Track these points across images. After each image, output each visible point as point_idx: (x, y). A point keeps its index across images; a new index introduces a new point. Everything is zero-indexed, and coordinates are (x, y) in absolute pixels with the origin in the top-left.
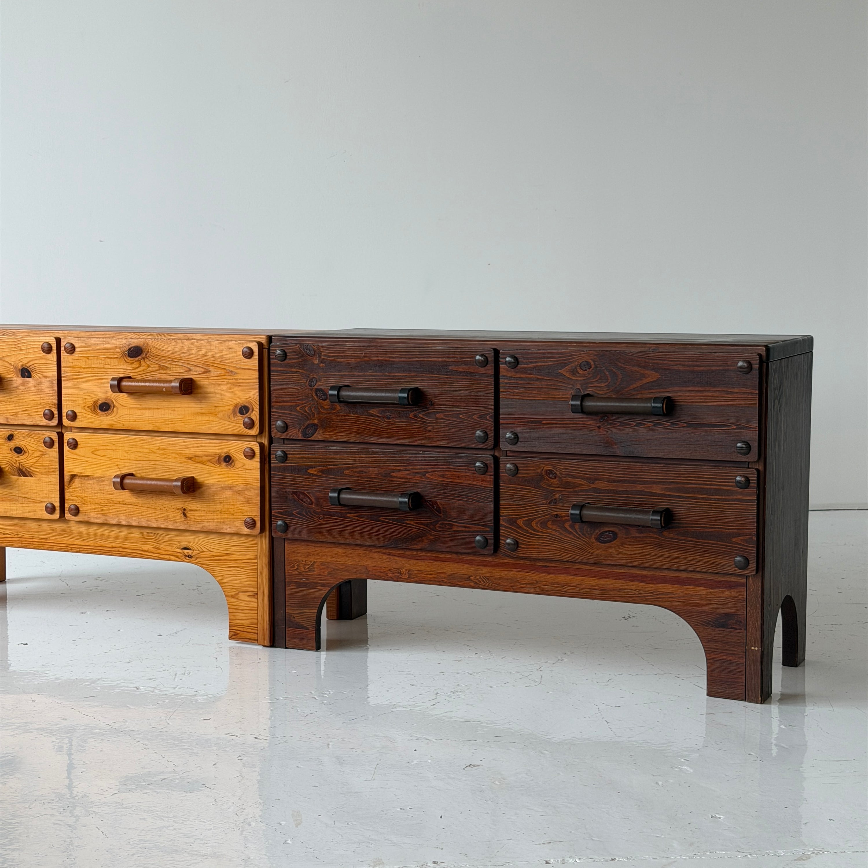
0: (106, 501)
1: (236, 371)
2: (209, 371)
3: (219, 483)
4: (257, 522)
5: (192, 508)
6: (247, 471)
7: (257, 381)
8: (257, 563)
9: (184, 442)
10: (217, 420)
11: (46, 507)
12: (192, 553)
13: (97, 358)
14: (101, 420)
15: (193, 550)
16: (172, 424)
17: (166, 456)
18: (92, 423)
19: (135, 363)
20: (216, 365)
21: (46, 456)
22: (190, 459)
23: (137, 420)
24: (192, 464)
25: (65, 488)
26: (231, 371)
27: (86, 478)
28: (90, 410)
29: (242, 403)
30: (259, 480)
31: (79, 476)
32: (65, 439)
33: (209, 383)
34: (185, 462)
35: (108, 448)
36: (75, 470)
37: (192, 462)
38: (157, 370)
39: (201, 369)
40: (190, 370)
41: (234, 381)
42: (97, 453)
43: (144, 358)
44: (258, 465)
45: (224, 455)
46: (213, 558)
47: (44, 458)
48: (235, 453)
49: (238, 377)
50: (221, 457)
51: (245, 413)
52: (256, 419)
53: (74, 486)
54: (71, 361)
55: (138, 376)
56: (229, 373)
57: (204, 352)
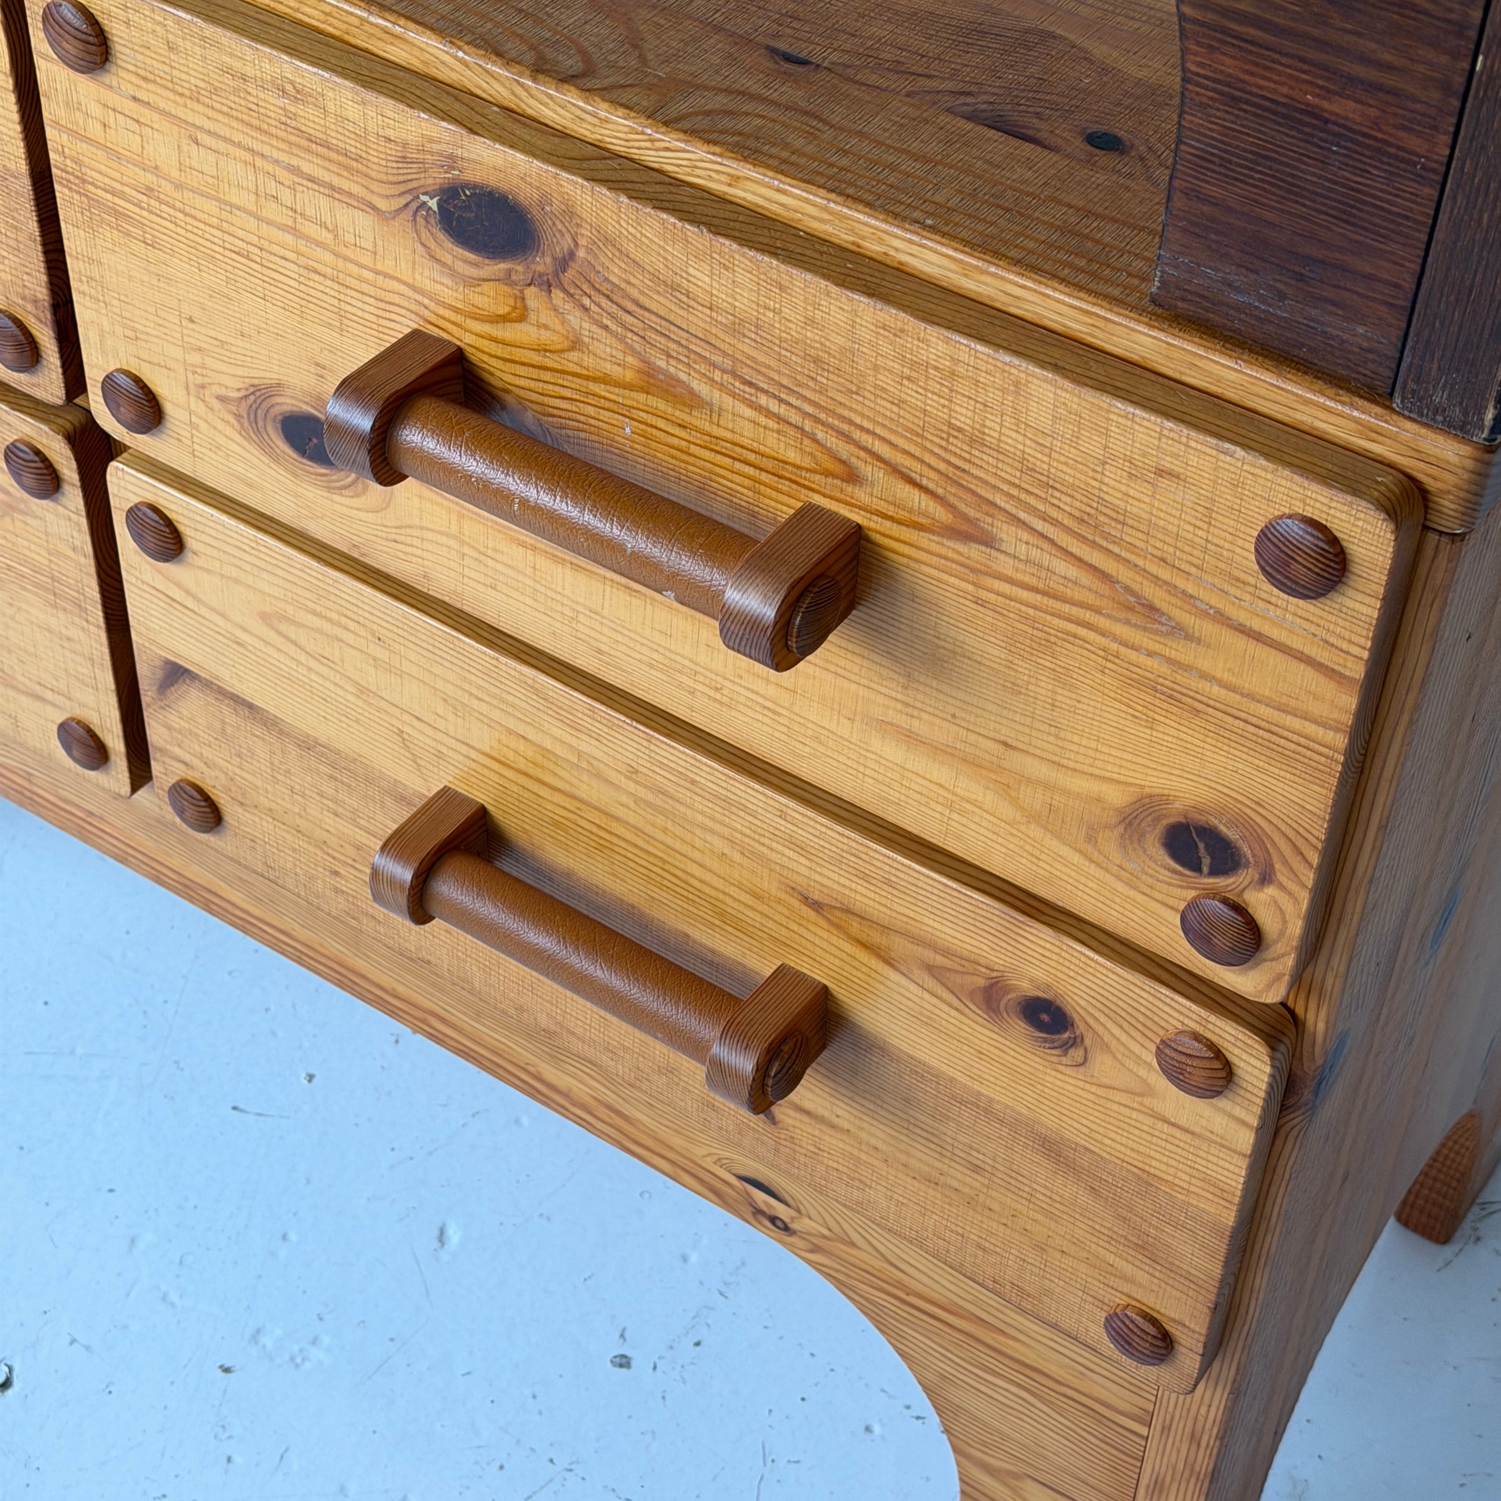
0: (351, 851)
1: (1188, 620)
2: (988, 541)
3: (976, 1086)
6: (1160, 1125)
7: (1341, 741)
8: (1144, 1437)
9: (783, 815)
10: (1008, 812)
11: (63, 730)
12: (792, 1218)
13: (248, 157)
14: (296, 496)
15: (798, 1211)
18: (248, 484)
19: (486, 287)
20: (1039, 525)
21: (29, 520)
22: (817, 906)
24: (819, 932)
25: (145, 696)
26: (1152, 608)
27: (243, 712)
28: (230, 418)
29: (1201, 811)
30: (1237, 1200)
31: (208, 685)
33: (981, 603)
34: (779, 901)
35: (350, 638)
36: (183, 651)
37: (823, 923)
38: (630, 387)
39: (930, 505)
40: (852, 477)
41: (1165, 669)
42: (291, 631)
43: (547, 285)
44: (1246, 1140)
45: (1026, 988)
47: (17, 523)
48: (1102, 1018)
49: (1205, 664)
50: (1007, 989)
51: (1205, 869)
52: (1282, 933)
53: (185, 712)
54: (96, 110)
55: (508, 367)
56: (1131, 609)
57: (964, 416)
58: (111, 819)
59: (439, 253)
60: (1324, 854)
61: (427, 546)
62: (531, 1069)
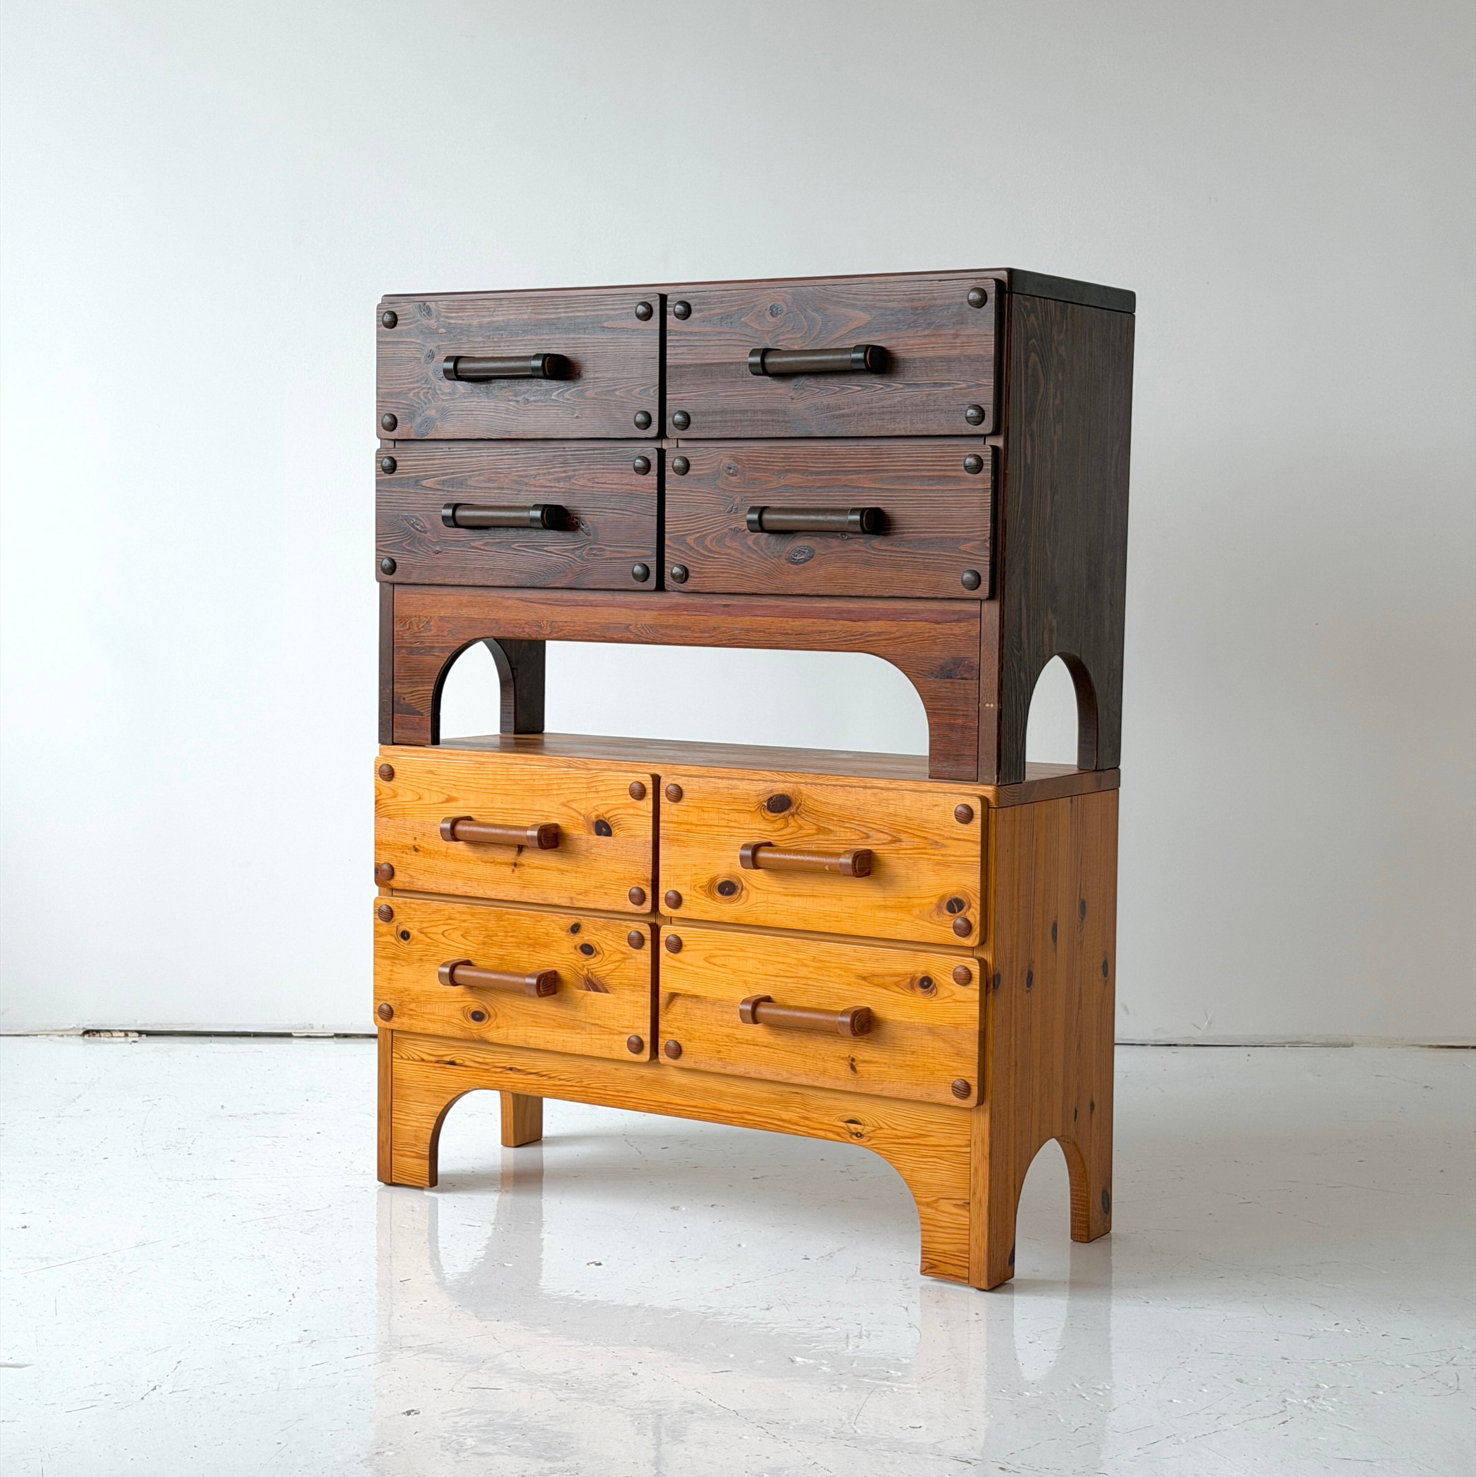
0: (725, 1039)
1: (944, 841)
2: (900, 841)
3: (911, 1021)
4: (972, 1087)
5: (866, 1058)
6: (958, 1004)
7: (979, 859)
8: (970, 1153)
9: (855, 951)
10: (911, 918)
11: (629, 1043)
12: (863, 1130)
13: (717, 810)
14: (720, 909)
15: (864, 1125)
16: (836, 921)
17: (824, 972)
18: (706, 912)
19: (778, 822)
20: (910, 831)
21: (630, 961)
22: (865, 978)
23: (778, 912)
24: (866, 987)
25: (661, 1013)
26: (936, 842)
27: (695, 1000)
28: (703, 892)
29: (953, 894)
30: (978, 1019)
31: (683, 996)
32: (661, 935)
33: (899, 858)
34: (855, 983)
35: (731, 953)
36: (678, 986)
37: (868, 984)
38: (814, 835)
39: (886, 836)
40: (868, 837)
41: (941, 858)
42: (713, 960)
43: (793, 815)
44: (976, 996)
45: (920, 976)
46: (897, 1141)
47: (627, 964)
48: (939, 974)
49: (948, 852)
50: (916, 978)
51: (957, 911)
52: (975, 921)
53: (674, 1011)
54: (676, 812)
55: (782, 843)
56: (932, 844)
57: (892, 810)
58: (635, 1090)
59: (766, 817)
60: (981, 893)
61: (758, 908)
62: (778, 1117)
